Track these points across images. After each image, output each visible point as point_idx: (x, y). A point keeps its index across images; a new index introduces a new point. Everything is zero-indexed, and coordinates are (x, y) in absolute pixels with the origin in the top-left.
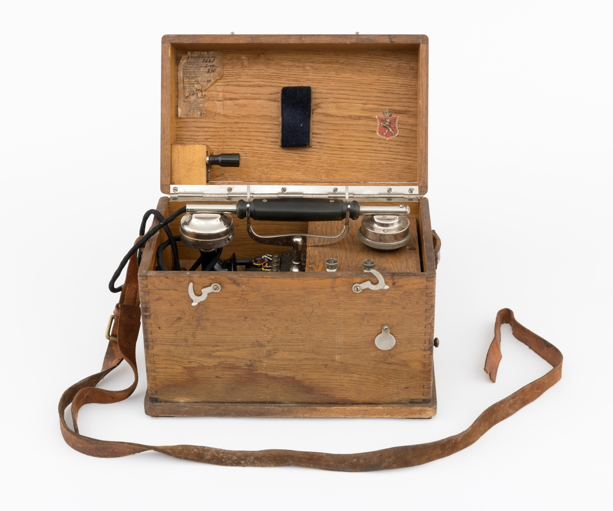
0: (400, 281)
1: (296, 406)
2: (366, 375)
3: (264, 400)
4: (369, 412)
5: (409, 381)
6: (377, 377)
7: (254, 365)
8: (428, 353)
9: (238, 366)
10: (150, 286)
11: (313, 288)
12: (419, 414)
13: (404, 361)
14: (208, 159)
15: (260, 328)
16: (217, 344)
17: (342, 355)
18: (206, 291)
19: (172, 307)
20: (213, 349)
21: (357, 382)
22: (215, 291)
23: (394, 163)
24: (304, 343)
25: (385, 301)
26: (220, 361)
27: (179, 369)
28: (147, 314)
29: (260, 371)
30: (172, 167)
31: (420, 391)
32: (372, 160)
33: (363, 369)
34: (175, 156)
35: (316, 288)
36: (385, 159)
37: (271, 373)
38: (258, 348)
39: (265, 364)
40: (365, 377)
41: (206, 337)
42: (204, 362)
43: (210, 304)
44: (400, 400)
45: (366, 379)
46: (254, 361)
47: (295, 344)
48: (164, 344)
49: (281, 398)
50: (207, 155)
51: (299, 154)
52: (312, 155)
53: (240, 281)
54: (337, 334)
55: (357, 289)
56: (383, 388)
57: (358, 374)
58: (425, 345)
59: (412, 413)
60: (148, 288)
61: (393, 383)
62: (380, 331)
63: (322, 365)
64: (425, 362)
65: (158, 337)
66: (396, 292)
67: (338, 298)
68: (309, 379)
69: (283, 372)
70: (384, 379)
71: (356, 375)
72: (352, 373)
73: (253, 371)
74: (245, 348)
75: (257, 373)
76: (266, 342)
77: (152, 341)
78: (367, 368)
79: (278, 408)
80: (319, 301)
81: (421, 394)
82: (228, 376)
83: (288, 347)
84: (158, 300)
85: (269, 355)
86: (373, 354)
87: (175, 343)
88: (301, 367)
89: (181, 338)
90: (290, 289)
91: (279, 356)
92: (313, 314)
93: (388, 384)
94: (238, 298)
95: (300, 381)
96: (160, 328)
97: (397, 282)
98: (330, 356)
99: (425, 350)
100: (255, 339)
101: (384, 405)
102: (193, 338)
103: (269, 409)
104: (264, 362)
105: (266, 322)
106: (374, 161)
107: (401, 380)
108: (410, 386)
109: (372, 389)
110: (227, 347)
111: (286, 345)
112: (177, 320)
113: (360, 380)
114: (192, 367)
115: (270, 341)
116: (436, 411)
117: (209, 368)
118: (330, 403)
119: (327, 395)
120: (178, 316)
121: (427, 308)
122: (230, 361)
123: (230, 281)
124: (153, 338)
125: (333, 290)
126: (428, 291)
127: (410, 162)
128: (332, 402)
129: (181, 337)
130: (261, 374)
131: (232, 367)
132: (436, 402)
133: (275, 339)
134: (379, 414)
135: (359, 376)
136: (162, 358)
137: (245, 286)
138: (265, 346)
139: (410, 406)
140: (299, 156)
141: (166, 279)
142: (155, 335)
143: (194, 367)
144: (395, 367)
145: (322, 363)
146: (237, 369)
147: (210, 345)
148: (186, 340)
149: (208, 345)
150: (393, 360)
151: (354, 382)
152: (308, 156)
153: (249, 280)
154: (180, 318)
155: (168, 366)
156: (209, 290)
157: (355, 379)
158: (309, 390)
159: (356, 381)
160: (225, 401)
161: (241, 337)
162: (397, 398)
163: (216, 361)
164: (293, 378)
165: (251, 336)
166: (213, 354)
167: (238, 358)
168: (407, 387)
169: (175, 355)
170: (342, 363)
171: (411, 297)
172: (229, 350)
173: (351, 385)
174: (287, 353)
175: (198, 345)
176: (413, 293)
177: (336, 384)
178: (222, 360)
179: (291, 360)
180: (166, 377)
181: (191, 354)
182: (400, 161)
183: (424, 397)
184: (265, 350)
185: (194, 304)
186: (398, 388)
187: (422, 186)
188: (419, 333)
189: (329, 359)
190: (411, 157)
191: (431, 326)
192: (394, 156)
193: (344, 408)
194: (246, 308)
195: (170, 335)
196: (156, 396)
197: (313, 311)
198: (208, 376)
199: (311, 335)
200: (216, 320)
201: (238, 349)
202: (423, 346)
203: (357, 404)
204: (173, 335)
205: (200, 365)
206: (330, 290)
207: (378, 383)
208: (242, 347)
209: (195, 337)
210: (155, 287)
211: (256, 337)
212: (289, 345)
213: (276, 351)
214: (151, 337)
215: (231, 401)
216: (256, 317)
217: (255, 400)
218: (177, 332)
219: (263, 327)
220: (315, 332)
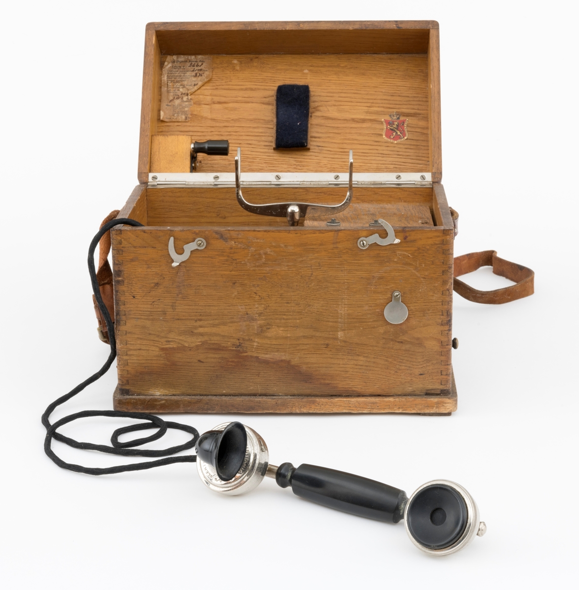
0: (412, 236)
1: (292, 398)
2: (374, 358)
3: (253, 392)
4: (378, 404)
5: (425, 365)
6: (387, 361)
7: (243, 345)
8: (446, 328)
9: (224, 347)
10: (124, 243)
11: (313, 245)
12: (437, 407)
13: (418, 339)
14: (192, 146)
15: (251, 297)
16: (200, 318)
17: (346, 331)
18: (189, 248)
19: (149, 270)
20: (195, 324)
21: (363, 367)
22: (199, 248)
23: (403, 167)
24: (302, 316)
25: (395, 260)
26: (203, 340)
27: (155, 351)
28: (120, 279)
29: (249, 354)
30: (152, 159)
31: (437, 379)
32: (378, 164)
33: (370, 350)
34: (155, 147)
35: (315, 245)
36: (393, 163)
37: (263, 355)
38: (248, 323)
39: (255, 344)
40: (373, 360)
41: (188, 309)
42: (185, 341)
43: (193, 265)
44: (414, 391)
45: (374, 362)
46: (244, 340)
47: (291, 317)
48: (138, 318)
49: (274, 389)
50: (192, 143)
52: (310, 159)
53: (228, 235)
54: (340, 303)
55: (363, 244)
56: (394, 374)
57: (364, 357)
58: (442, 317)
59: (428, 407)
60: (122, 246)
61: (406, 368)
62: (390, 300)
63: (321, 344)
64: (442, 340)
65: (132, 309)
66: (408, 249)
67: (341, 257)
68: (307, 363)
69: (276, 354)
70: (395, 362)
71: (361, 358)
72: (358, 355)
73: (242, 353)
74: (232, 322)
75: (246, 356)
76: (257, 315)
77: (125, 315)
78: (375, 348)
79: (270, 400)
80: (319, 260)
81: (439, 383)
82: (213, 360)
83: (283, 321)
84: (132, 260)
85: (262, 330)
86: (382, 330)
87: (151, 317)
88: (298, 348)
89: (159, 310)
90: (285, 246)
91: (273, 332)
92: (312, 278)
93: (400, 370)
94: (225, 258)
95: (297, 366)
96: (134, 297)
97: (409, 235)
98: (331, 333)
99: (442, 325)
100: (244, 310)
101: (395, 397)
102: (172, 310)
103: (260, 402)
104: (254, 342)
105: (258, 289)
106: (380, 165)
107: (414, 364)
108: (426, 372)
109: (381, 376)
110: (211, 322)
111: (280, 319)
112: (155, 286)
113: (367, 364)
114: (170, 348)
115: (261, 313)
116: (456, 404)
117: (190, 349)
118: (332, 396)
119: (328, 384)
120: (156, 281)
121: (444, 269)
122: (215, 340)
123: (216, 236)
124: (126, 310)
125: (335, 246)
126: (445, 247)
127: (421, 166)
128: (334, 394)
129: (158, 308)
130: (252, 357)
131: (218, 348)
132: (456, 393)
133: (268, 311)
134: (389, 408)
135: (365, 359)
136: (136, 336)
137: (233, 242)
138: (256, 320)
139: (425, 398)
141: (143, 233)
142: (128, 306)
143: (173, 348)
144: (407, 346)
145: (323, 342)
146: (223, 350)
147: (192, 320)
148: (164, 313)
149: (190, 319)
150: (405, 338)
151: (360, 367)
152: (306, 160)
153: (238, 234)
154: (158, 283)
155: (143, 347)
156: (193, 246)
157: (361, 363)
158: (307, 377)
159: (362, 365)
160: (208, 393)
161: (228, 308)
162: (411, 388)
163: (199, 340)
164: (289, 362)
165: (240, 307)
166: (195, 331)
167: (224, 336)
168: (422, 373)
169: (150, 332)
170: (345, 342)
171: (425, 254)
172: (214, 326)
173: (356, 370)
174: (282, 329)
175: (178, 319)
176: (428, 250)
177: (339, 369)
178: (206, 338)
179: (286, 338)
180: (140, 362)
181: (170, 331)
182: (410, 165)
183: (442, 387)
184: (256, 325)
185: (175, 264)
186: (411, 374)
187: (435, 173)
188: (435, 302)
189: (331, 336)
190: (423, 160)
191: (449, 292)
192: (403, 160)
193: (348, 399)
194: (234, 271)
195: (146, 306)
196: (127, 387)
197: (312, 274)
198: (188, 360)
199: (309, 306)
200: (199, 286)
201: (224, 324)
202: (440, 319)
203: (363, 396)
204: (149, 306)
205: (180, 345)
206: (332, 246)
207: (387, 369)
208: (229, 321)
209: (175, 309)
210: (130, 243)
211: (246, 308)
212: (284, 319)
213: (269, 327)
214: (124, 309)
215: (215, 393)
216: (246, 282)
217: (243, 391)
218: (154, 302)
219: (254, 295)
220: (314, 301)
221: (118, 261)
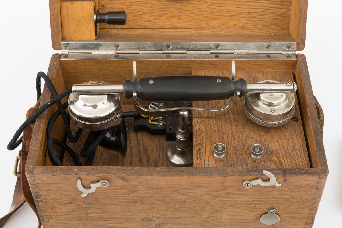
0: (292, 179)
8: (309, 225)
11: (203, 184)
14: (95, 17)
15: (150, 210)
16: (108, 220)
17: (228, 227)
18: (94, 187)
19: (62, 196)
20: (105, 222)
22: (104, 186)
23: (269, 11)
24: (192, 220)
28: (40, 200)
30: (63, 23)
35: (205, 184)
36: (261, 8)
38: (148, 222)
41: (99, 215)
43: (99, 193)
47: (183, 220)
48: (58, 219)
51: (181, 3)
53: (129, 178)
54: (224, 214)
55: (247, 185)
60: (37, 182)
62: (266, 212)
65: (52, 215)
67: (227, 190)
74: (135, 222)
76: (155, 219)
77: (47, 217)
80: (208, 192)
83: (177, 222)
84: (47, 190)
85: (159, 226)
87: (69, 219)
89: (74, 215)
90: (179, 184)
94: (127, 190)
96: (53, 209)
102: (85, 216)
105: (156, 206)
106: (250, 10)
110: (118, 222)
111: (174, 221)
112: (69, 204)
115: (159, 218)
120: (69, 201)
121: (315, 197)
123: (118, 178)
125: (223, 185)
126: (318, 186)
127: (284, 10)
133: (164, 217)
137: (133, 182)
138: (154, 221)
140: (181, 5)
141: (54, 176)
142: (48, 213)
147: (102, 220)
148: (79, 217)
149: (100, 220)
153: (137, 178)
154: (71, 202)
156: (98, 185)
161: (131, 215)
165: (141, 215)
166: (105, 226)
169: (70, 226)
171: (301, 189)
172: (120, 223)
174: (176, 225)
175: (91, 220)
176: (303, 187)
182: (275, 9)
184: (154, 224)
185: (84, 195)
187: (299, 43)
188: (304, 213)
190: (286, 5)
192: (270, 5)
194: (135, 197)
195: (63, 214)
197: (201, 199)
199: (199, 215)
200: (106, 204)
201: (129, 223)
202: (306, 221)
204: (66, 214)
206: (220, 185)
208: (132, 221)
209: (88, 215)
210: (43, 182)
211: (146, 215)
212: (177, 220)
213: (165, 224)
214: (46, 215)
216: (145, 202)
218: (69, 211)
219: (153, 209)
220: (203, 212)
221: (35, 191)
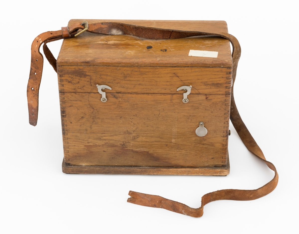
0: (210, 97)
1: (149, 168)
2: (190, 151)
3: (131, 165)
4: (191, 172)
5: (214, 154)
6: (196, 152)
7: (125, 144)
8: (226, 138)
9: (116, 145)
10: (66, 99)
11: (160, 101)
12: (220, 173)
13: (212, 143)
15: (129, 123)
16: (104, 132)
17: (176, 139)
19: (78, 111)
20: (102, 135)
21: (184, 155)
22: (103, 102)
24: (154, 132)
25: (201, 108)
26: (106, 142)
27: (82, 147)
28: (64, 114)
29: (128, 148)
31: (220, 160)
33: (188, 147)
35: (161, 101)
37: (135, 149)
38: (128, 135)
39: (131, 144)
40: (189, 152)
41: (98, 128)
42: (97, 143)
43: (100, 109)
44: (209, 166)
45: (190, 153)
46: (125, 142)
47: (148, 132)
48: (73, 132)
49: (141, 164)
53: (118, 96)
54: (173, 127)
55: (185, 101)
56: (199, 158)
57: (185, 150)
58: (224, 133)
59: (215, 173)
60: (65, 100)
61: (205, 155)
62: (198, 126)
63: (164, 145)
64: (223, 143)
65: (70, 128)
66: (208, 103)
67: (174, 106)
68: (157, 153)
69: (142, 148)
70: (200, 153)
71: (183, 151)
72: (182, 150)
73: (125, 148)
74: (120, 134)
75: (127, 149)
76: (132, 132)
77: (67, 131)
78: (190, 147)
79: (138, 169)
80: (163, 108)
81: (221, 162)
82: (110, 151)
83: (145, 134)
84: (70, 106)
85: (134, 139)
86: (194, 139)
87: (80, 132)
88: (152, 146)
89: (84, 129)
90: (146, 101)
91: (140, 139)
92: (159, 115)
93: (202, 156)
94: (117, 106)
95: (152, 154)
96: (71, 123)
97: (209, 97)
98: (169, 140)
99: (223, 137)
100: (126, 129)
101: (199, 168)
102: (90, 129)
103: (134, 170)
104: (131, 143)
105: (133, 120)
107: (209, 153)
108: (215, 157)
109: (193, 159)
110: (110, 134)
111: (144, 133)
112: (81, 118)
113: (186, 153)
114: (89, 145)
115: (135, 131)
116: (229, 171)
117: (99, 146)
118: (169, 167)
119: (167, 162)
120: (82, 116)
121: (225, 112)
122: (112, 142)
123: (112, 96)
124: (67, 128)
125: (171, 101)
126: (226, 103)
128: (170, 166)
129: (83, 128)
130: (129, 150)
131: (113, 146)
132: (229, 166)
133: (137, 130)
134: (197, 173)
135: (185, 151)
136: (73, 140)
137: (120, 99)
138: (132, 133)
139: (214, 169)
142: (68, 127)
143: (91, 145)
144: (206, 146)
145: (164, 144)
146: (115, 147)
147: (100, 133)
148: (86, 130)
149: (99, 133)
150: (205, 142)
151: (183, 155)
153: (123, 95)
154: (83, 117)
155: (76, 145)
157: (183, 153)
158: (157, 159)
159: (184, 154)
160: (108, 165)
161: (118, 128)
162: (207, 164)
163: (104, 142)
164: (148, 152)
165: (124, 128)
166: (102, 138)
167: (116, 140)
168: (213, 158)
169: (80, 138)
170: (175, 144)
171: (216, 106)
172: (111, 136)
173: (181, 156)
174: (144, 138)
175: (93, 133)
176: (218, 104)
177: (172, 156)
178: (107, 141)
179: (147, 142)
180: (75, 151)
181: (89, 138)
183: (222, 164)
184: (131, 136)
186: (208, 158)
188: (221, 127)
189: (169, 141)
191: (228, 123)
193: (177, 169)
194: (121, 112)
195: (77, 127)
196: (69, 162)
197: (160, 114)
198: (99, 151)
199: (158, 128)
200: (104, 118)
201: (116, 135)
202: (223, 134)
203: (184, 167)
204: (79, 127)
205: (94, 144)
207: (196, 156)
208: (118, 134)
209: (92, 128)
210: (69, 99)
211: (127, 128)
212: (145, 133)
213: (138, 137)
214: (66, 128)
215: (112, 165)
216: (127, 117)
217: (125, 165)
218: (81, 125)
219: (131, 123)
220: (161, 126)
221: (63, 107)
